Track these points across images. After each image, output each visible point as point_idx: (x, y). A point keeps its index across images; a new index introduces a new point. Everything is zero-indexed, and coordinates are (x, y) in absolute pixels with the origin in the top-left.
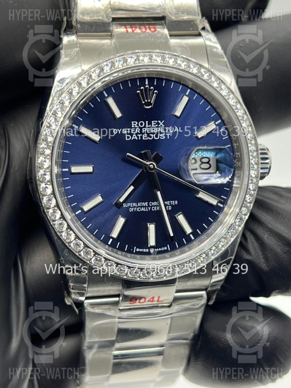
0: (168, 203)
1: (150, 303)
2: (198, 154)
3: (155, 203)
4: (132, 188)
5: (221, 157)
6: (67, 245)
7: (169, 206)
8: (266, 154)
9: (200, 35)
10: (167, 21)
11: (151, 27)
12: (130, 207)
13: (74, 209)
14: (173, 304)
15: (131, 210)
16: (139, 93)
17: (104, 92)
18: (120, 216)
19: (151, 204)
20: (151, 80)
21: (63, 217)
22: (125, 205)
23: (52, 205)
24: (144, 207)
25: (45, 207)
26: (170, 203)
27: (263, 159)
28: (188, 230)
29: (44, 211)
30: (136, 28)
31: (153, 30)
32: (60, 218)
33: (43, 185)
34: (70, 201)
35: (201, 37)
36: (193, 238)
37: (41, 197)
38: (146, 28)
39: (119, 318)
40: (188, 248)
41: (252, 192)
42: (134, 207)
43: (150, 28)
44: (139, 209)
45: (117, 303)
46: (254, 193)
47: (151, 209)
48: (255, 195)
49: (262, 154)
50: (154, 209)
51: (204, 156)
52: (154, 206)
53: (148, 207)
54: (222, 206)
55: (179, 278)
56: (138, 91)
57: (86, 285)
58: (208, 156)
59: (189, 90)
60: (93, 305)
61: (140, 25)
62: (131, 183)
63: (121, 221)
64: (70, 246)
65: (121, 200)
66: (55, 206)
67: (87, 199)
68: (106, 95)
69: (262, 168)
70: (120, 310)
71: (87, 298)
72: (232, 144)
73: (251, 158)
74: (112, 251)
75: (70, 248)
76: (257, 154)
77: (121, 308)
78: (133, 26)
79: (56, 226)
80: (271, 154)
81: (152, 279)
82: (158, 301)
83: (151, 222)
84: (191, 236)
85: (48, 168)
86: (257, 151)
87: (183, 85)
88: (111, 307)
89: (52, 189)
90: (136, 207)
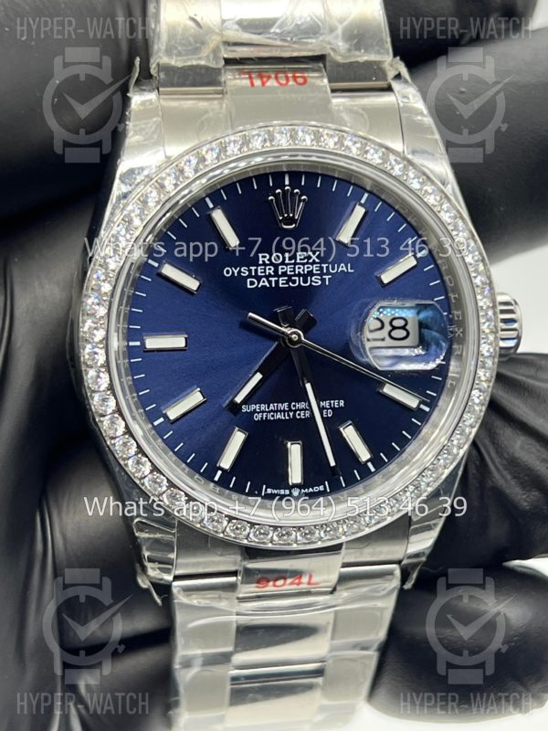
0: (325, 404)
1: (295, 586)
2: (385, 312)
3: (302, 405)
4: (259, 376)
5: (427, 318)
6: (138, 482)
7: (327, 409)
8: (511, 312)
9: (389, 89)
10: (328, 64)
11: (297, 75)
12: (255, 411)
13: (151, 417)
14: (338, 588)
15: (257, 417)
16: (272, 200)
17: (208, 200)
18: (237, 428)
19: (294, 406)
20: (295, 176)
21: (128, 431)
22: (245, 409)
23: (109, 411)
24: (281, 411)
25: (96, 412)
26: (330, 404)
27: (505, 321)
28: (364, 454)
29: (94, 419)
30: (269, 77)
31: (300, 80)
32: (125, 434)
33: (92, 373)
34: (143, 402)
35: (391, 93)
36: (373, 469)
37: (89, 394)
38: (287, 78)
39: (237, 615)
40: (364, 488)
41: (485, 385)
42: (263, 412)
43: (295, 78)
44: (273, 416)
45: (232, 587)
46: (488, 387)
47: (294, 415)
48: (490, 390)
49: (503, 312)
50: (299, 415)
51: (397, 315)
52: (300, 410)
53: (288, 411)
54: (427, 409)
55: (347, 542)
56: (271, 198)
57: (173, 556)
58: (403, 315)
59: (366, 195)
60: (187, 590)
61: (277, 72)
62: (257, 367)
63: (238, 438)
64: (143, 484)
65: (239, 399)
66: (114, 412)
67: (174, 397)
68: (211, 206)
69: (503, 339)
70: (238, 598)
71: (177, 578)
72: (446, 294)
73: (482, 320)
74: (221, 494)
75: (143, 488)
76: (495, 313)
77: (241, 595)
78: (264, 74)
79: (117, 448)
80: (521, 312)
81: (295, 545)
82: (309, 583)
83: (294, 439)
84: (370, 465)
85: (101, 342)
86: (494, 307)
87: (354, 184)
88: (223, 594)
89: (108, 379)
90: (266, 412)
